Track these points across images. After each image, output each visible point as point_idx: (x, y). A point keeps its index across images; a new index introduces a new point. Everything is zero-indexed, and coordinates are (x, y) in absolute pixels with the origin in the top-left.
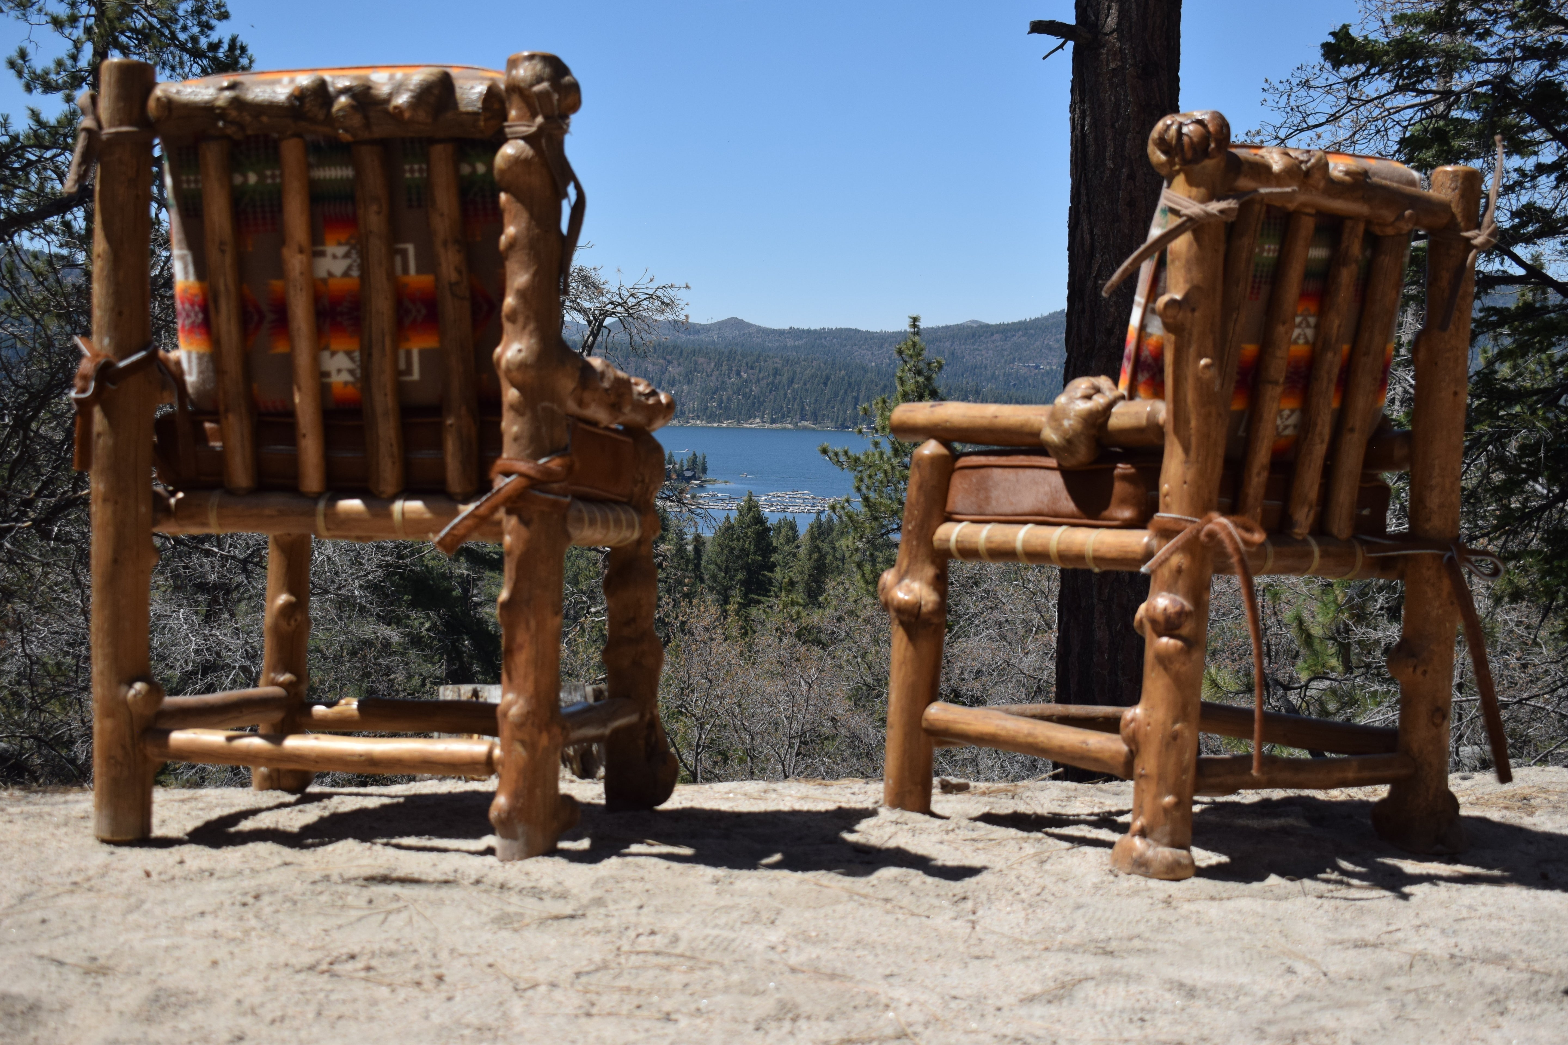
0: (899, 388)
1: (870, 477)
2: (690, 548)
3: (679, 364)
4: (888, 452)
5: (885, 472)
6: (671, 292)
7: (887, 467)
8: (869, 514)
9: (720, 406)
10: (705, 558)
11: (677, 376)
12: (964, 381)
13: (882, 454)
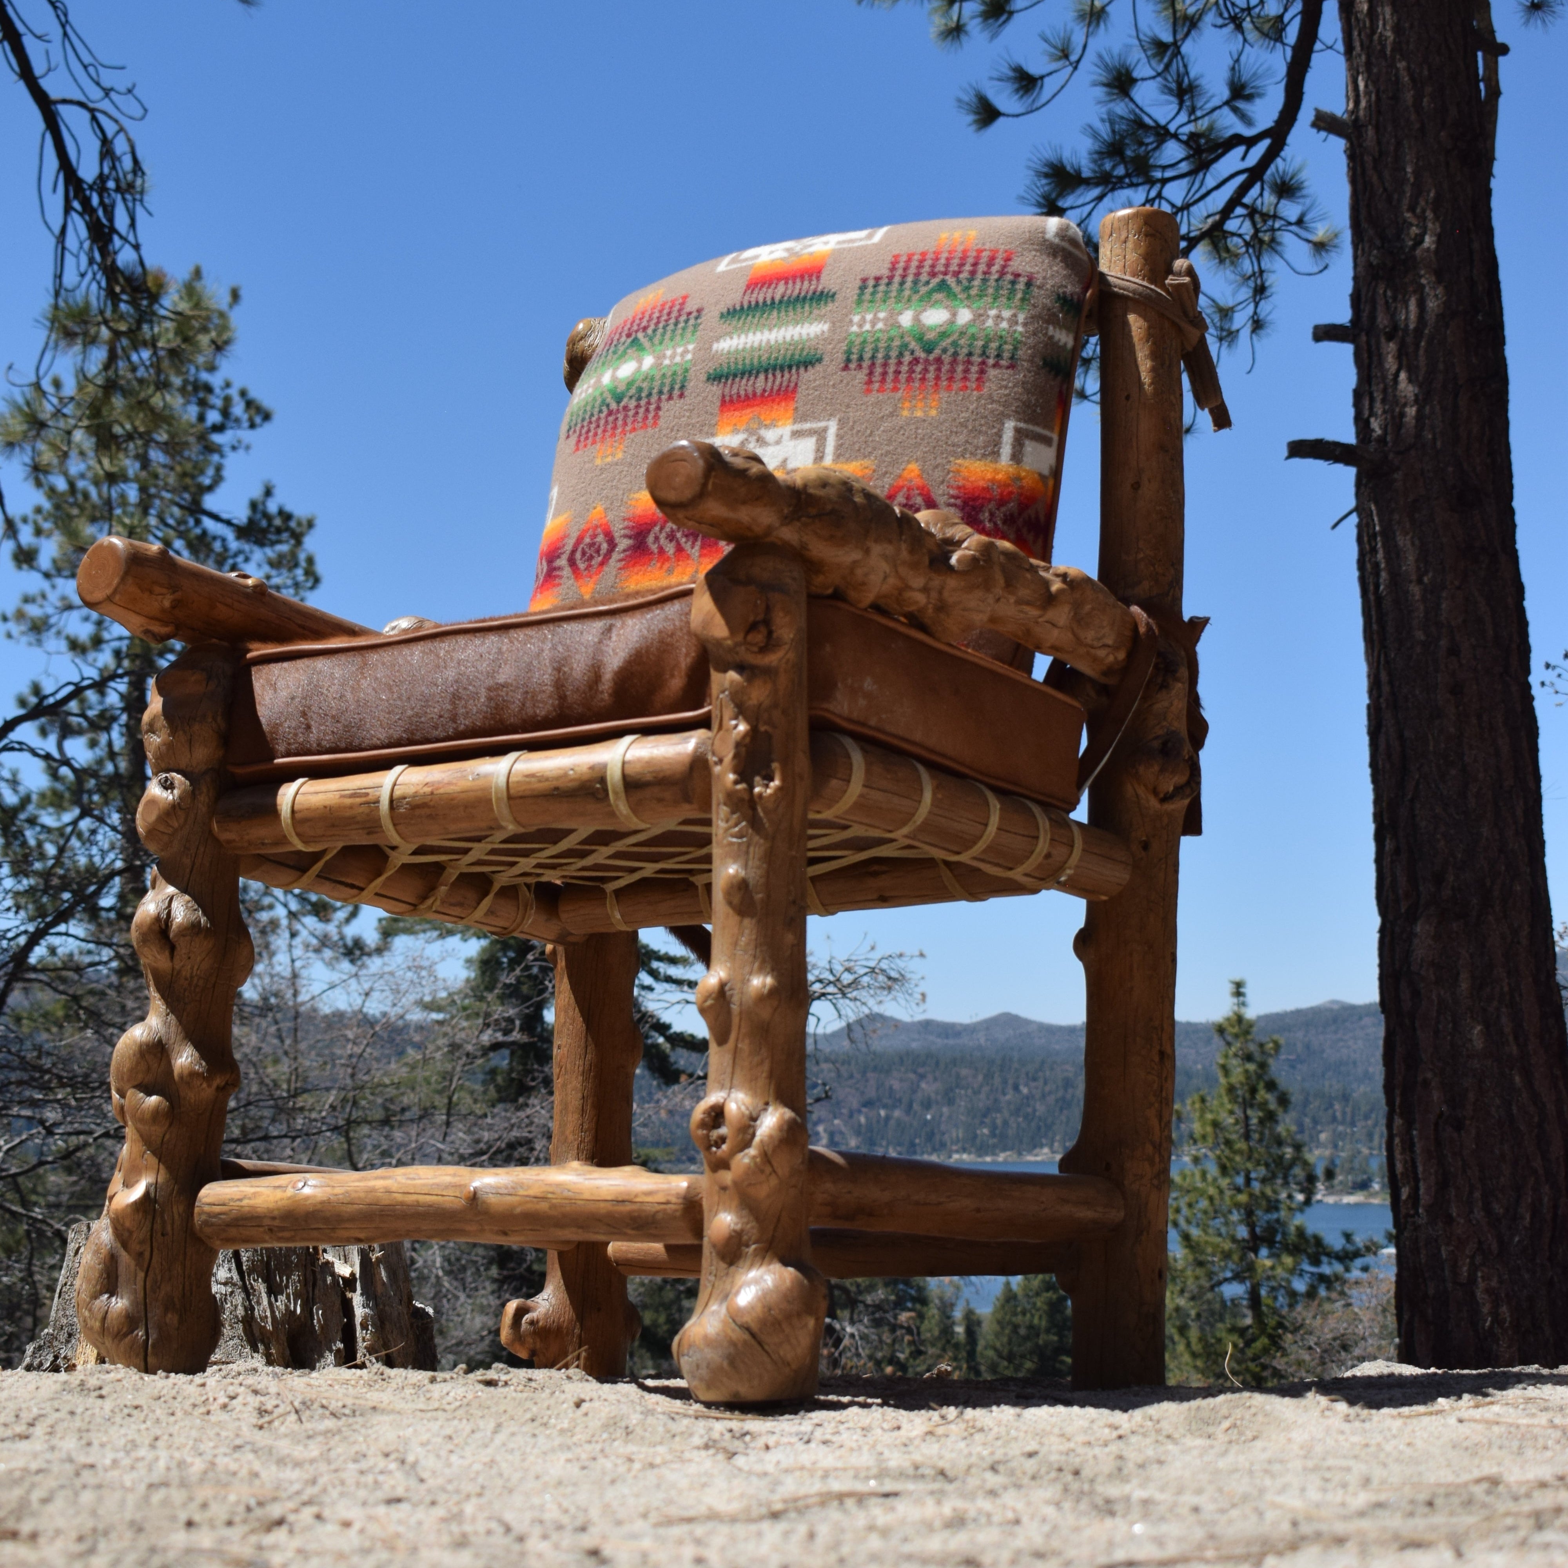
0: (1223, 1080)
1: (1190, 1205)
2: (960, 1329)
3: (935, 1079)
4: (1213, 1170)
5: (1211, 1199)
6: (900, 963)
7: (1212, 1191)
8: (1191, 1258)
9: (993, 1135)
10: (981, 1344)
11: (933, 1095)
12: (1327, 1083)
13: (1204, 1174)
